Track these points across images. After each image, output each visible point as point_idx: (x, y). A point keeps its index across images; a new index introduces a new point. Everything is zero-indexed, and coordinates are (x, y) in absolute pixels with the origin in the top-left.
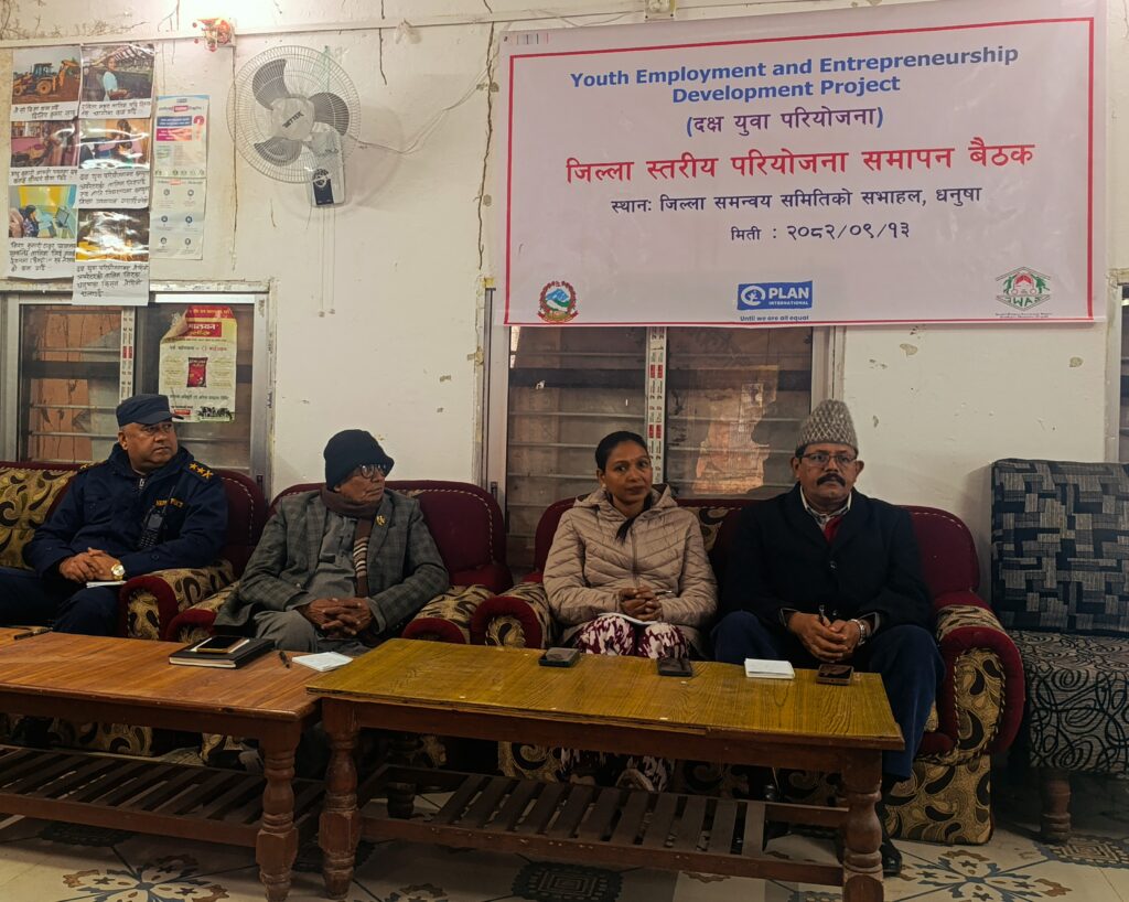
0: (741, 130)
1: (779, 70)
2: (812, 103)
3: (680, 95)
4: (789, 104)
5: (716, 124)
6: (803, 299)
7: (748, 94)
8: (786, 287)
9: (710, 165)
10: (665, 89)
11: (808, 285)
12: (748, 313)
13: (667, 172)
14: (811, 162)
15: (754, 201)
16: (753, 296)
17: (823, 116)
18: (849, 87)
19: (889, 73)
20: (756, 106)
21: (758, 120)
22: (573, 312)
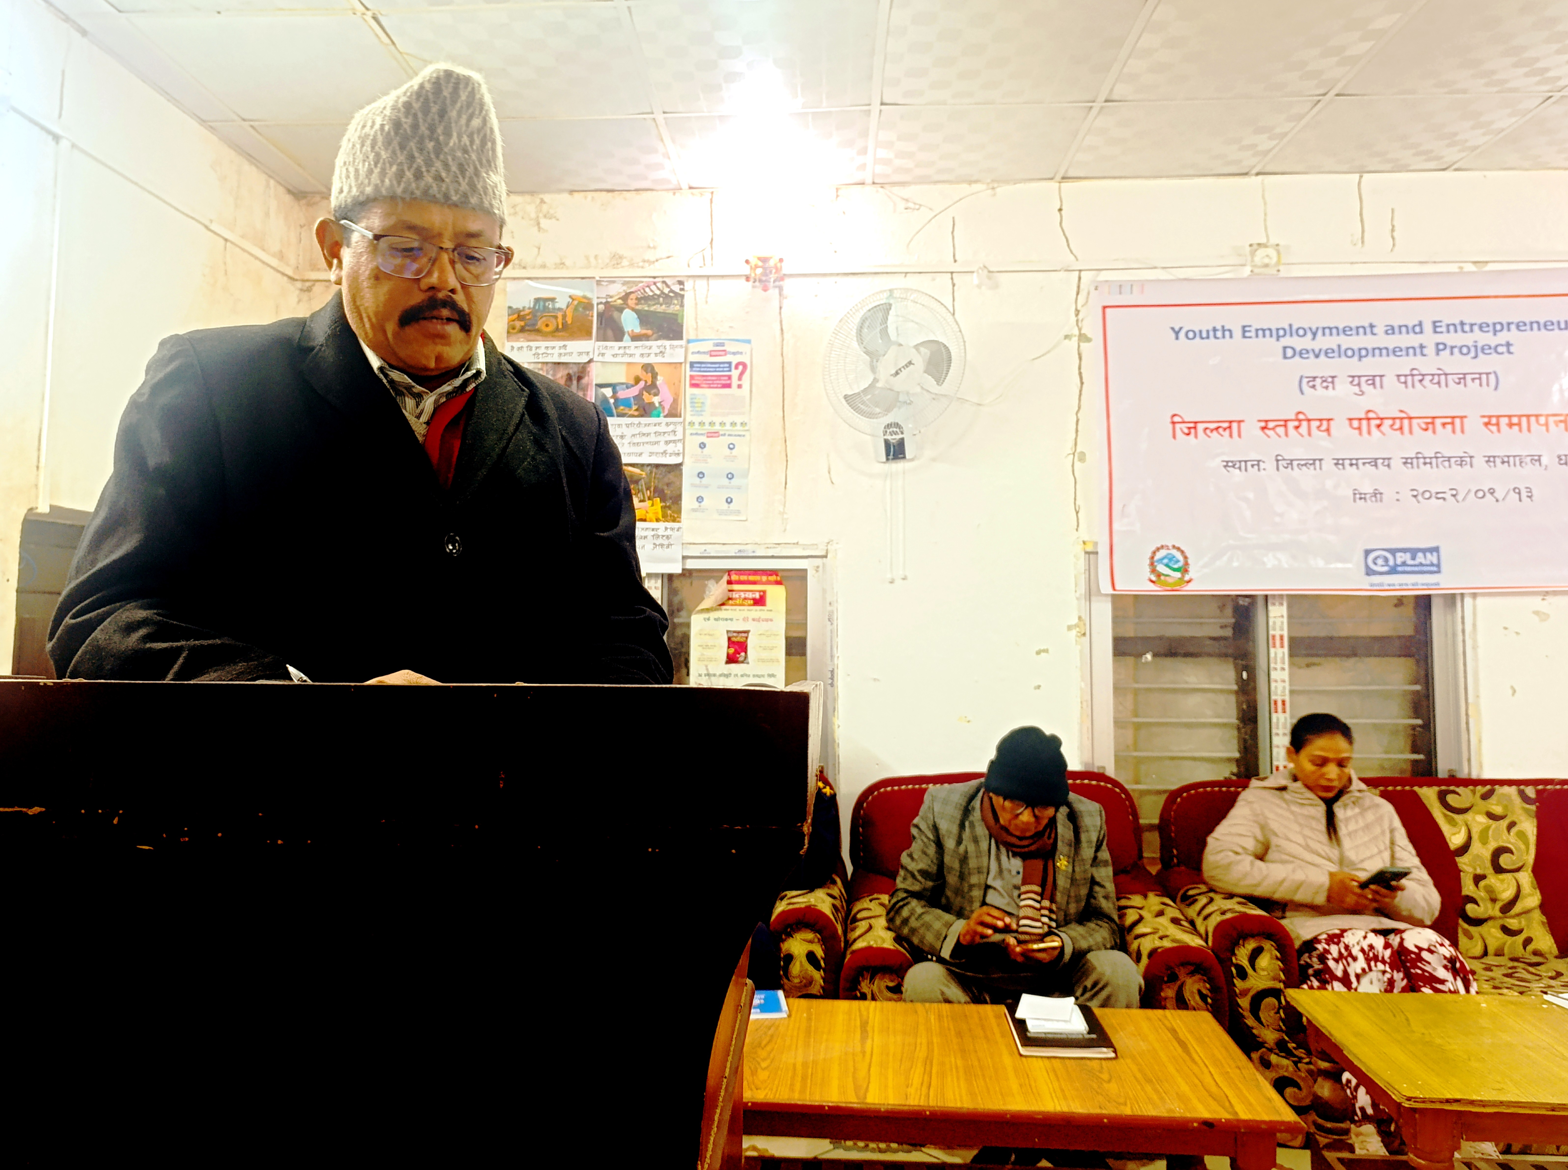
0: (1356, 389)
1: (1391, 330)
2: (1427, 364)
3: (1289, 353)
4: (1405, 364)
5: (1330, 381)
6: (1432, 565)
7: (1361, 354)
8: (1414, 552)
9: (1326, 424)
10: (1274, 346)
11: (1436, 550)
12: (1376, 579)
13: (1281, 430)
14: (1430, 424)
15: (1374, 462)
16: (1380, 562)
17: (1439, 378)
18: (1463, 351)
19: (1503, 337)
20: (1369, 366)
21: (1372, 380)
22: (1187, 578)
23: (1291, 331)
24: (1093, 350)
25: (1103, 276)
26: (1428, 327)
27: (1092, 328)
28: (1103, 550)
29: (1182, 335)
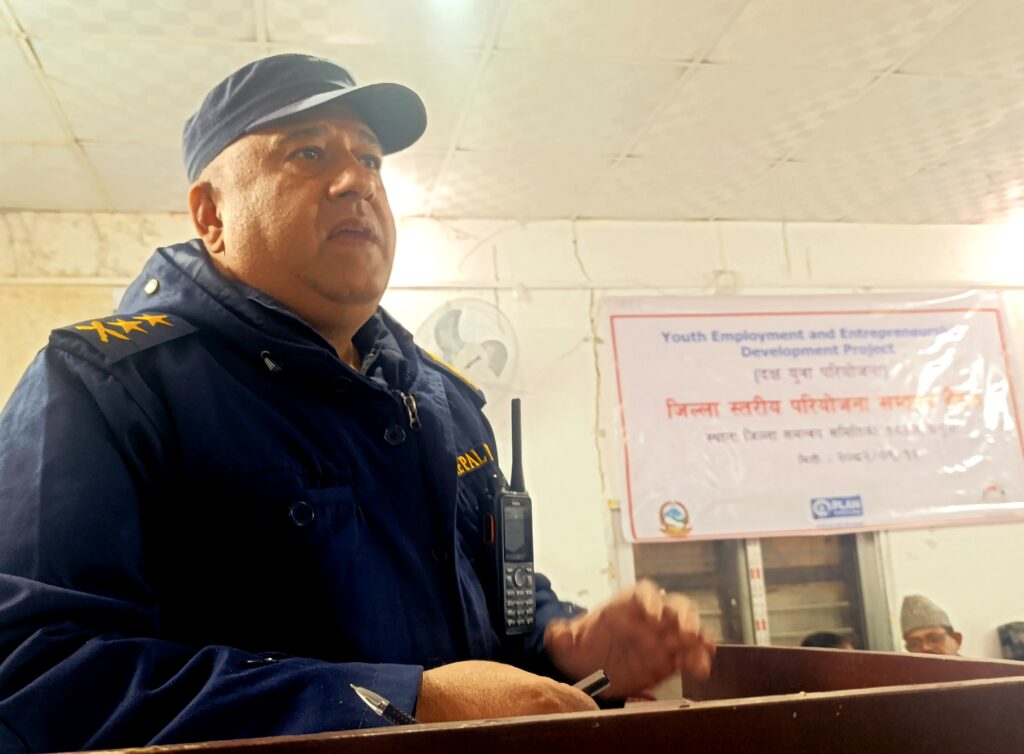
0: (793, 379)
1: (814, 335)
2: (840, 360)
3: (747, 352)
5: (776, 374)
6: (856, 509)
8: (844, 501)
9: (776, 405)
11: (857, 498)
12: (821, 522)
13: (745, 410)
16: (822, 508)
17: (849, 370)
18: (863, 350)
20: (803, 362)
21: (805, 372)
22: (688, 526)
23: (746, 336)
24: (606, 350)
25: (611, 293)
26: (838, 333)
27: (604, 332)
28: (624, 507)
29: (670, 338)
